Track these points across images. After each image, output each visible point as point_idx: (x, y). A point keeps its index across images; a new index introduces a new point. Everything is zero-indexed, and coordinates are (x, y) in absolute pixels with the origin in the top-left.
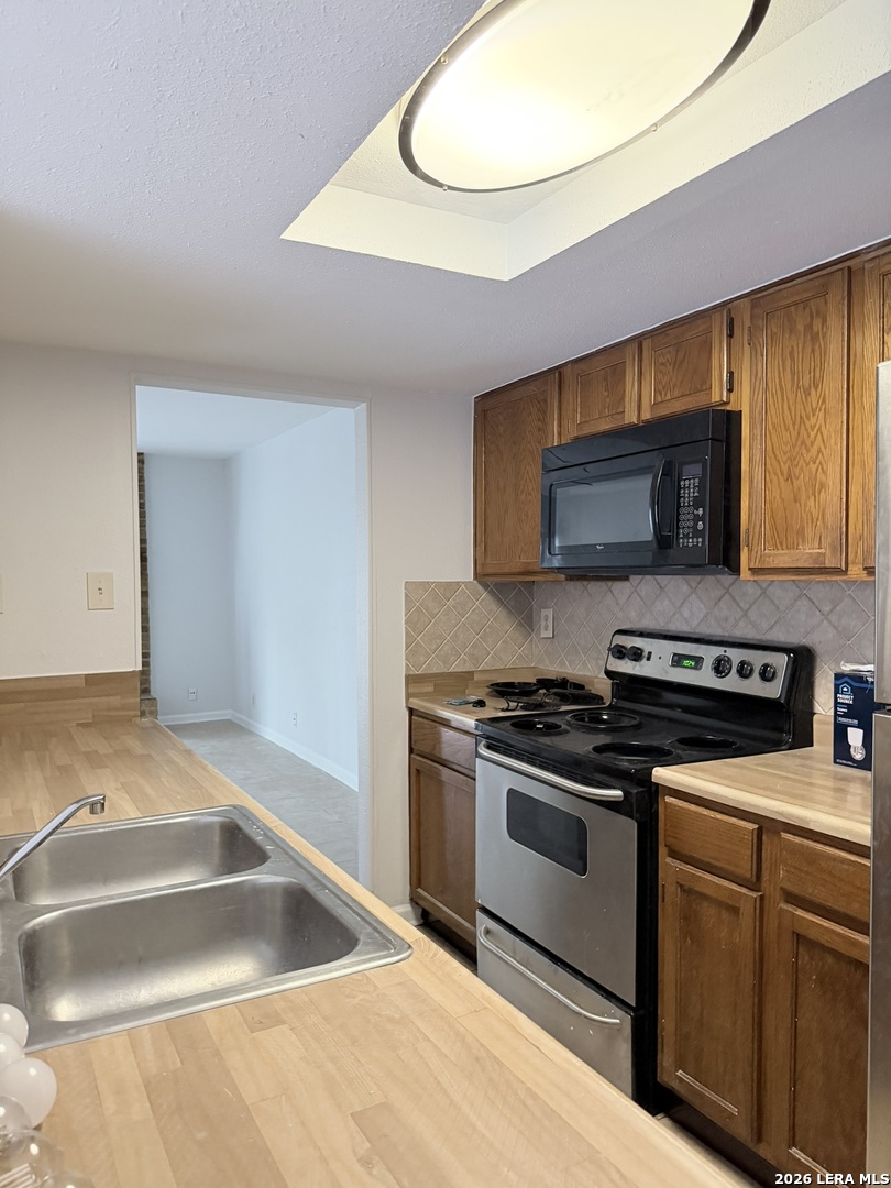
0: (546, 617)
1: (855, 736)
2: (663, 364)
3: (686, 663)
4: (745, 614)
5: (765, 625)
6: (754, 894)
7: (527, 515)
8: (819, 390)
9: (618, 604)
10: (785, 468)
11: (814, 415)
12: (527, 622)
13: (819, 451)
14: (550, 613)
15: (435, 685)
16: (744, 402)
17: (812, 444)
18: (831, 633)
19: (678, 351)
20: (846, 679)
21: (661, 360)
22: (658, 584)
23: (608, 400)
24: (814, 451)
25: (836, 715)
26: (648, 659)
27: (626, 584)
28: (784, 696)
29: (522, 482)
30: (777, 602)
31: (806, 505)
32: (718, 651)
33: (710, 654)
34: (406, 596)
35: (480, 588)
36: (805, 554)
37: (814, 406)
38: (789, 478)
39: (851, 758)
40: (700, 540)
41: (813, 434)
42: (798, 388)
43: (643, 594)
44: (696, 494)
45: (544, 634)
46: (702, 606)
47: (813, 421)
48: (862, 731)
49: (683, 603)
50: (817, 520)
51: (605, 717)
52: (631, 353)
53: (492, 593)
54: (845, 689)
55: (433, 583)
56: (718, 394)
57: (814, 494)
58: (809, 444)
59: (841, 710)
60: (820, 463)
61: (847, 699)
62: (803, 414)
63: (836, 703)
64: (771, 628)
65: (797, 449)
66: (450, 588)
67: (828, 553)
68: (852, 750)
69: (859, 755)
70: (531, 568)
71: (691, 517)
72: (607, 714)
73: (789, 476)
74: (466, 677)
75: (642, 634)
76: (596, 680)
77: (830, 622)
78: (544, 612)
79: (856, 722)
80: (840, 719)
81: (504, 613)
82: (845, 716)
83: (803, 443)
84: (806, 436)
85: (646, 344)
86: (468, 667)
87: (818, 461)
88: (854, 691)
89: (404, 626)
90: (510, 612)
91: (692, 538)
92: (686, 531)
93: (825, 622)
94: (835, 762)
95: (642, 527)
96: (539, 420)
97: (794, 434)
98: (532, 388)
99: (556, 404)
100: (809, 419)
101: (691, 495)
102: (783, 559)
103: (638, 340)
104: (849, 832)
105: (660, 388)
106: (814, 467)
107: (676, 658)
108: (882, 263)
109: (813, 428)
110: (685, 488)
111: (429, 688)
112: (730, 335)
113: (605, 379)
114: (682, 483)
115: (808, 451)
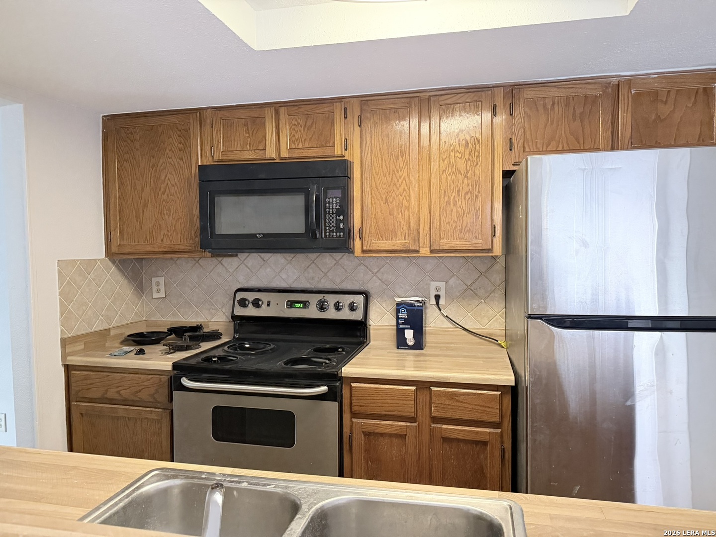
0: (158, 284)
1: (409, 334)
2: (295, 125)
3: (297, 305)
4: (326, 274)
5: (338, 280)
6: (415, 424)
7: (169, 210)
8: (404, 157)
9: (228, 271)
10: (384, 197)
11: (401, 171)
12: (140, 286)
13: (404, 190)
14: (162, 280)
15: (85, 344)
16: (354, 156)
17: (400, 186)
18: (378, 283)
19: (307, 119)
20: (403, 305)
21: (294, 122)
22: (262, 258)
23: (249, 139)
24: (401, 190)
25: (398, 324)
26: (268, 305)
27: (235, 259)
28: (363, 318)
29: (163, 186)
30: (345, 268)
31: (397, 218)
32: (320, 297)
33: (314, 299)
34: (60, 272)
35: (110, 263)
36: (398, 243)
37: (401, 166)
38: (386, 201)
39: (406, 345)
40: (342, 234)
41: (400, 181)
42: (391, 155)
43: (249, 265)
44: (338, 207)
45: (155, 295)
46: (295, 271)
47: (401, 173)
48: (413, 331)
49: (281, 270)
50: (404, 225)
51: (247, 346)
52: (269, 113)
53: (117, 267)
54: (403, 311)
55: (78, 260)
56: (338, 151)
57: (401, 211)
58: (398, 185)
59: (400, 322)
60: (405, 196)
61: (403, 315)
62: (395, 169)
63: (398, 318)
64: (342, 282)
65: (391, 187)
66: (91, 263)
67: (411, 242)
68: (407, 341)
69: (411, 342)
70: (176, 248)
71: (335, 220)
72: (249, 344)
73: (387, 200)
74: (104, 334)
75: (259, 290)
76: (210, 323)
77: (377, 277)
78: (154, 280)
79: (409, 326)
80: (401, 326)
81: (126, 281)
82: (403, 324)
83: (395, 184)
84: (396, 180)
85: (282, 111)
86: (105, 326)
87: (403, 195)
88: (408, 311)
89: (58, 297)
90: (129, 281)
91: (336, 232)
92: (331, 228)
93: (375, 277)
94: (398, 348)
95: (295, 224)
96: (180, 143)
97: (389, 179)
98: (173, 119)
99: (199, 134)
100: (398, 173)
101: (334, 207)
102: (385, 244)
103: (276, 106)
104: (472, 379)
105: (294, 139)
106: (401, 198)
107: (289, 303)
108: (440, 100)
109: (400, 177)
110: (329, 203)
111: (80, 346)
112: (346, 118)
113: (246, 125)
114: (327, 200)
115: (398, 189)
